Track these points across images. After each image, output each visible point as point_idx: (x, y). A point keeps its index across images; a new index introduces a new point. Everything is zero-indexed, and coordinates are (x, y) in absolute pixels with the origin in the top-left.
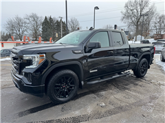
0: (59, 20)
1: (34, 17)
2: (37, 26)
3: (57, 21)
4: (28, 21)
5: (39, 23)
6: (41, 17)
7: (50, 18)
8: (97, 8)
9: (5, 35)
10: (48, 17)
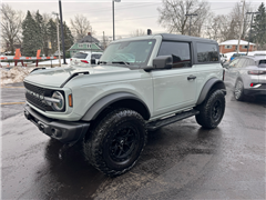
0: (54, 18)
2: (13, 29)
3: (51, 21)
5: (16, 22)
6: (20, 13)
7: (38, 14)
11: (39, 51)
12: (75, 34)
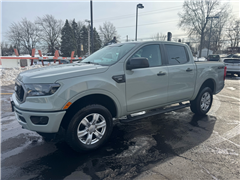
0: (87, 25)
1: (50, 21)
2: (54, 35)
3: (84, 27)
4: (41, 27)
5: (57, 29)
6: (60, 21)
7: (74, 22)
8: (140, 6)
9: (9, 47)
10: (70, 20)
11: (73, 53)
12: (103, 39)
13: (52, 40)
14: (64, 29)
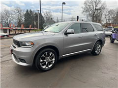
2: (21, 17)
3: (36, 13)
4: (14, 13)
5: (22, 14)
6: (24, 10)
7: (31, 11)
11: (30, 26)
12: (45, 19)
13: (20, 20)
14: (26, 14)
